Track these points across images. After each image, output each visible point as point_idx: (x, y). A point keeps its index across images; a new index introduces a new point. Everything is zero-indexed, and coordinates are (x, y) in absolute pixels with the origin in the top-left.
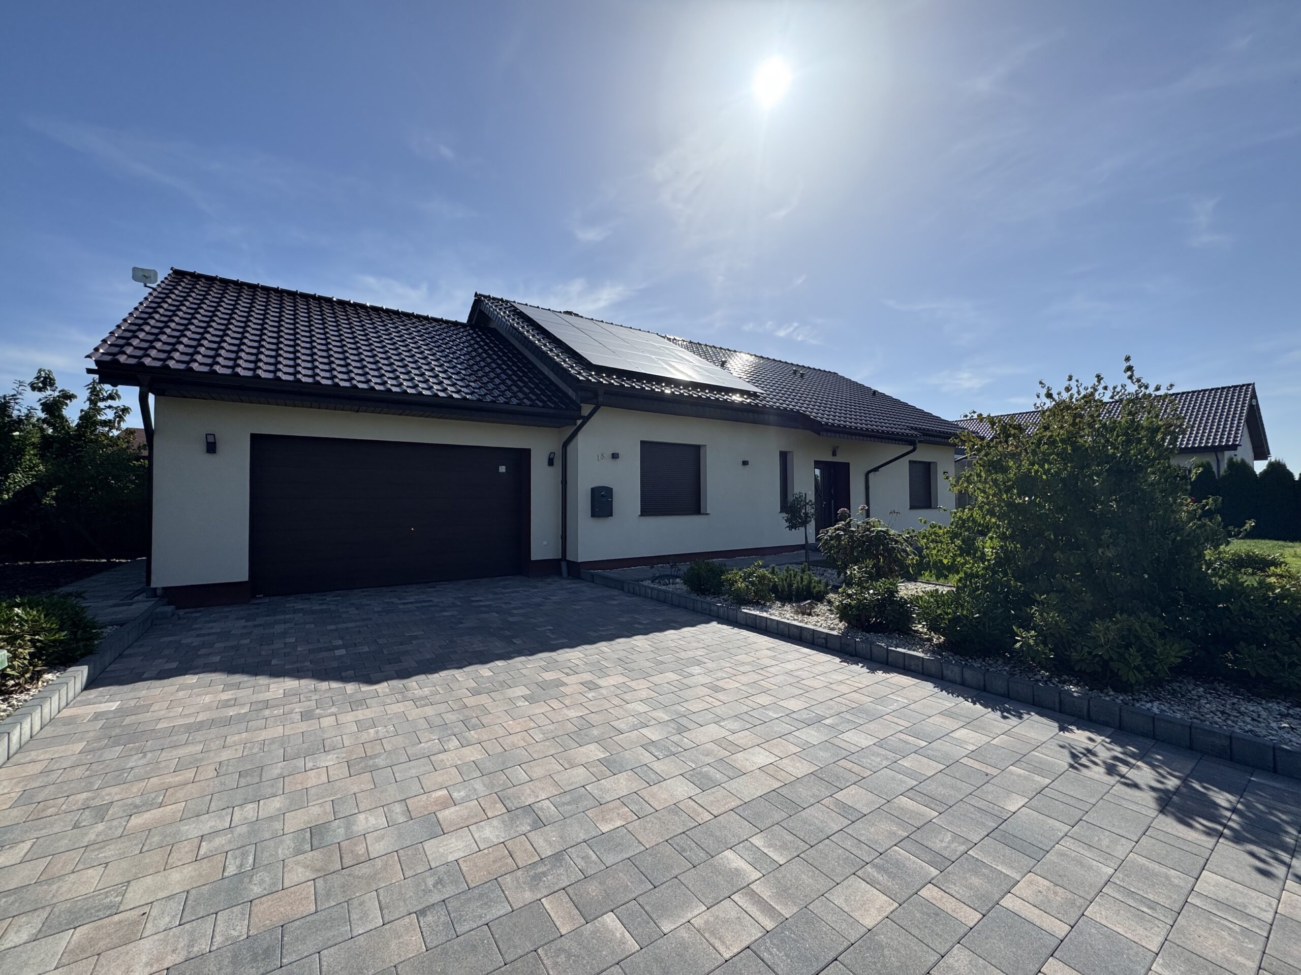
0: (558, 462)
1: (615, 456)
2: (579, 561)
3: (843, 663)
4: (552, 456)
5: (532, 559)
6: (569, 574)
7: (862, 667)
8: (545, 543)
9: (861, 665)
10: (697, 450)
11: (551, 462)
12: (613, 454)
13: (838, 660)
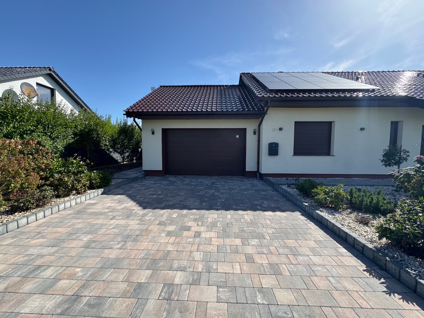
0: (257, 133)
1: (281, 129)
2: (262, 173)
3: (365, 273)
4: (255, 131)
5: (246, 170)
6: (260, 178)
7: (382, 283)
8: (252, 165)
9: (383, 280)
10: (330, 124)
11: (255, 133)
12: (280, 128)
13: (364, 267)
